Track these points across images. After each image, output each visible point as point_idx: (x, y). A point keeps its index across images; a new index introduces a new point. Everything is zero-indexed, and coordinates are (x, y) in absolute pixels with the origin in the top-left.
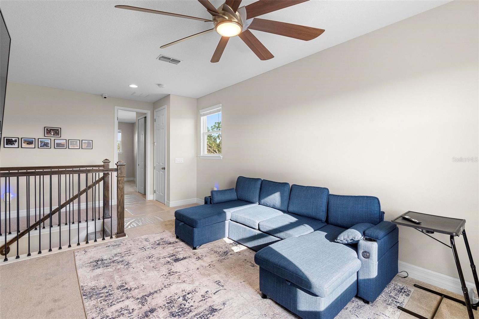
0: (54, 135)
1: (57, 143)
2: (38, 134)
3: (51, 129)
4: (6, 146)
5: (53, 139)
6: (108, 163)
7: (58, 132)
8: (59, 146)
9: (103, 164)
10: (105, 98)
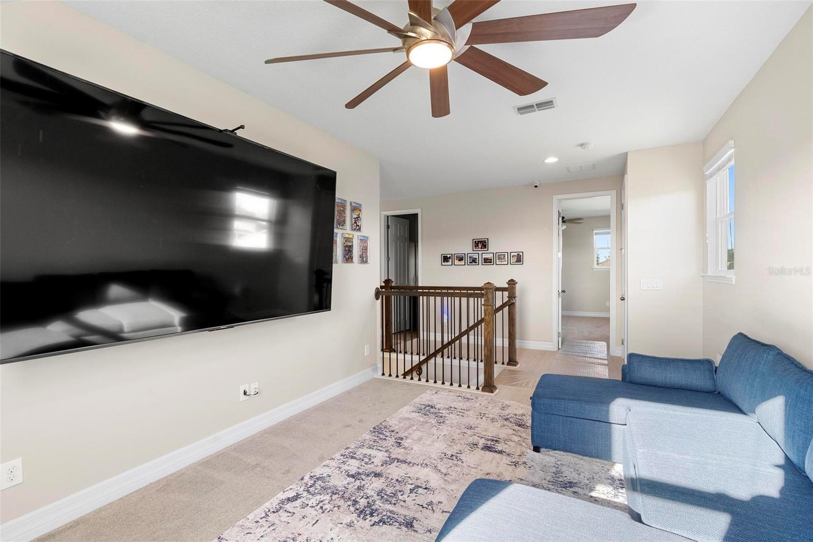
0: (481, 248)
1: (484, 259)
2: (467, 248)
3: (479, 241)
4: (443, 264)
5: (480, 253)
6: (513, 286)
7: (485, 244)
8: (487, 261)
9: (507, 286)
10: (536, 186)
